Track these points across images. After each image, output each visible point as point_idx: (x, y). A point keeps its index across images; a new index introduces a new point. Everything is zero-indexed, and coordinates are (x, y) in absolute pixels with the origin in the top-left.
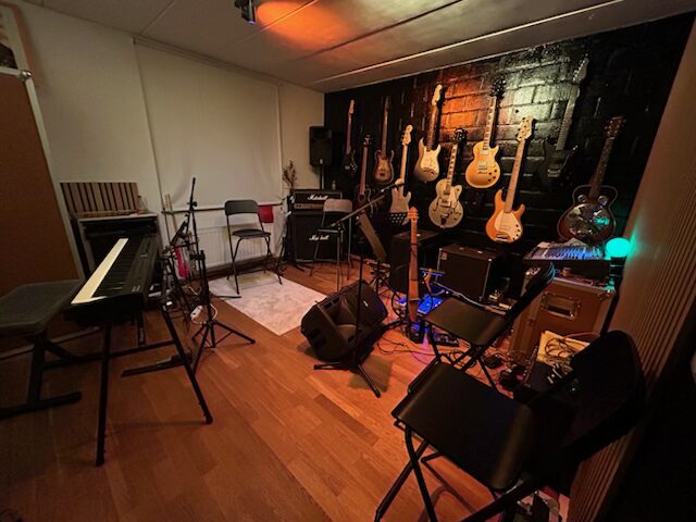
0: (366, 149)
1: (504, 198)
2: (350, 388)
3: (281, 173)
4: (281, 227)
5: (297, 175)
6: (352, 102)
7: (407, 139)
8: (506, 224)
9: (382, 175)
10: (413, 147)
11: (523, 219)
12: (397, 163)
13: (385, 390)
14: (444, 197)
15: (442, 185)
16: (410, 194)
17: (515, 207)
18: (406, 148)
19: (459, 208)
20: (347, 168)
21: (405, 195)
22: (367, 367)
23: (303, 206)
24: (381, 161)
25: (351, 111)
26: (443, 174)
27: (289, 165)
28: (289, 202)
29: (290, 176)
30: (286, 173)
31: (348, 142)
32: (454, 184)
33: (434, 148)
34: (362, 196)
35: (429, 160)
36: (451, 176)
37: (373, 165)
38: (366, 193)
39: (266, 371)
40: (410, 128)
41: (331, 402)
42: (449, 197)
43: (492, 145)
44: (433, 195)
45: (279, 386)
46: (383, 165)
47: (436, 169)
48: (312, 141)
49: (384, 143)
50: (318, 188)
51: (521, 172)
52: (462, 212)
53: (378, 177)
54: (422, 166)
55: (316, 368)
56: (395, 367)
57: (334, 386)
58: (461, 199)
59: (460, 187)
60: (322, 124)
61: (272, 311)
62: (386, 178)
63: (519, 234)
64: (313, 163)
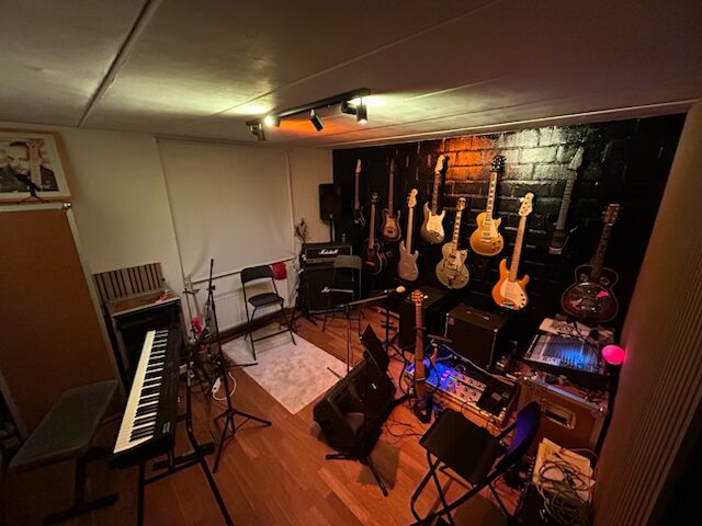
0: (373, 206)
1: (508, 267)
2: (359, 484)
3: (293, 230)
4: (295, 280)
5: (308, 230)
6: (359, 162)
7: (412, 202)
8: (511, 291)
9: (390, 232)
10: (419, 210)
11: (528, 289)
12: (403, 223)
13: (392, 486)
14: (451, 260)
15: (448, 248)
16: (417, 252)
17: (519, 277)
18: (411, 211)
19: (466, 273)
20: (356, 222)
21: (413, 253)
22: (376, 455)
23: (315, 261)
24: (388, 219)
25: (358, 170)
26: (448, 238)
27: (300, 222)
28: (301, 259)
29: (302, 232)
30: (297, 230)
31: (357, 198)
32: (460, 248)
33: (439, 213)
34: (371, 250)
35: (435, 224)
36: (456, 241)
37: (381, 222)
38: (375, 247)
39: (282, 462)
40: (415, 192)
41: (340, 501)
42: (455, 261)
43: (495, 216)
44: (440, 257)
45: (293, 481)
46: (390, 223)
47: (442, 233)
48: (322, 199)
49: (391, 203)
50: (329, 240)
51: (524, 243)
52: (467, 275)
53: (386, 233)
54: (428, 229)
55: (329, 457)
56: (403, 456)
57: (345, 481)
58: (467, 262)
59: (465, 252)
60: (332, 182)
61: (287, 382)
62: (393, 235)
63: (525, 303)
64: (324, 217)
